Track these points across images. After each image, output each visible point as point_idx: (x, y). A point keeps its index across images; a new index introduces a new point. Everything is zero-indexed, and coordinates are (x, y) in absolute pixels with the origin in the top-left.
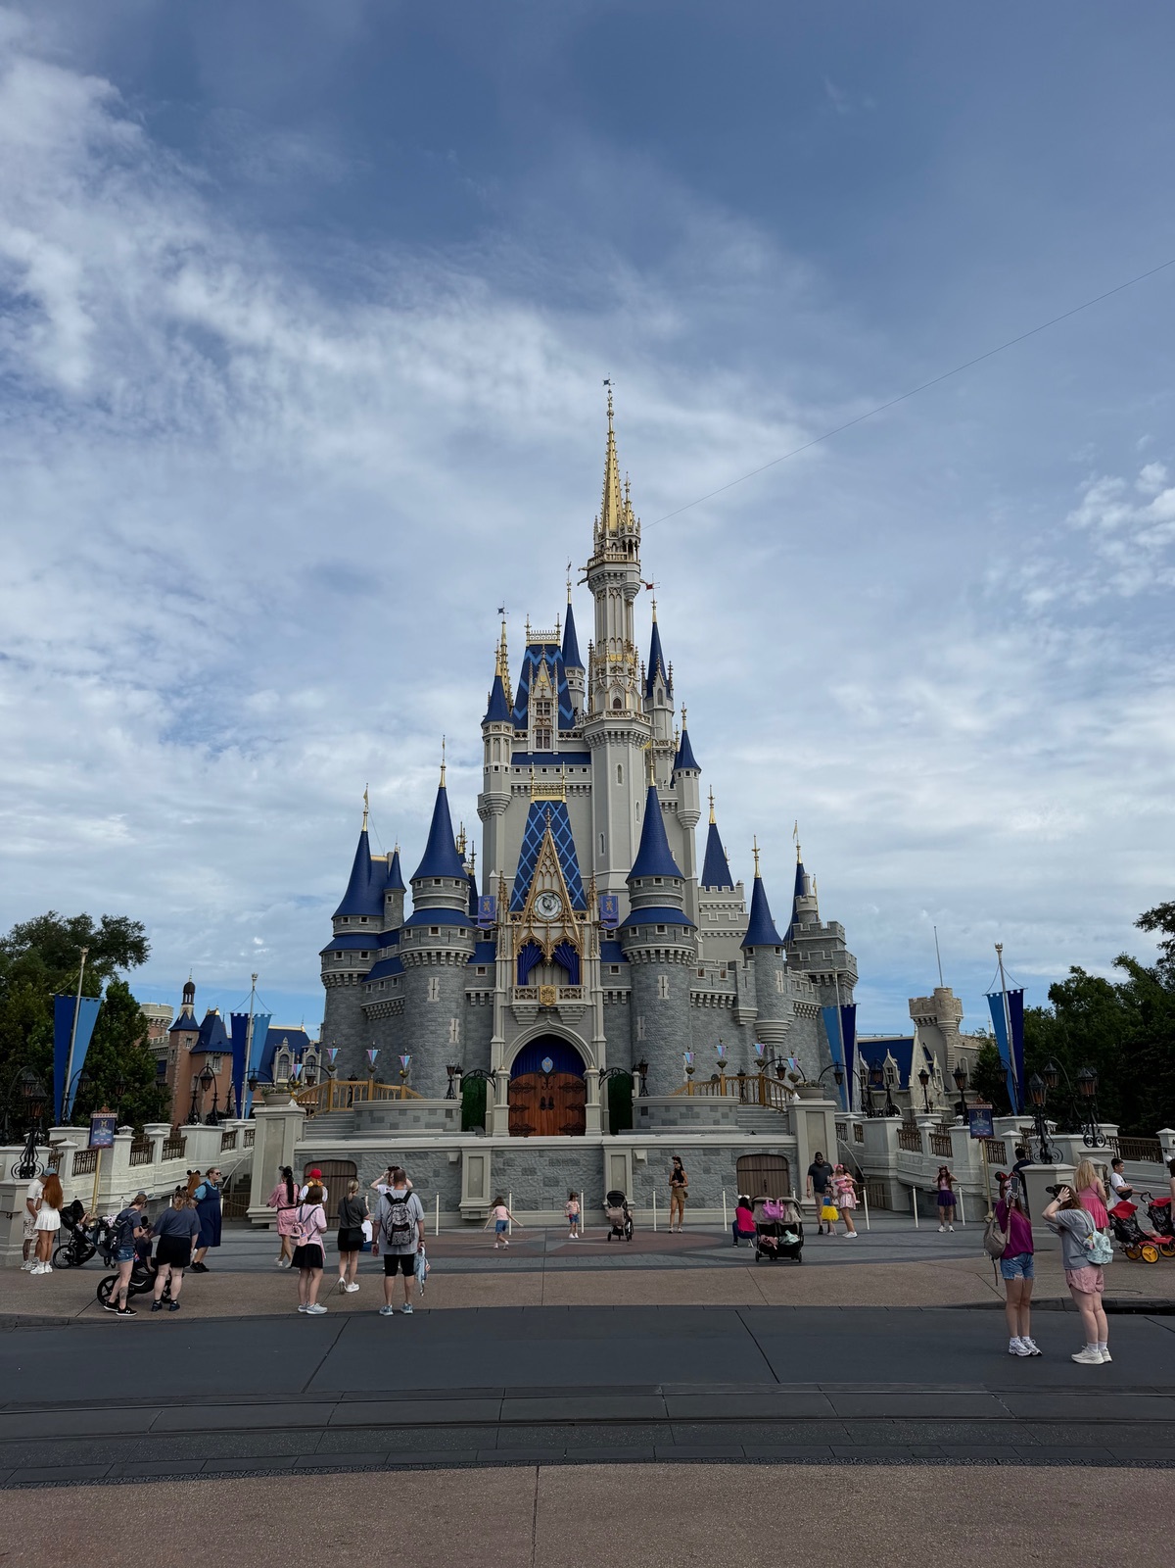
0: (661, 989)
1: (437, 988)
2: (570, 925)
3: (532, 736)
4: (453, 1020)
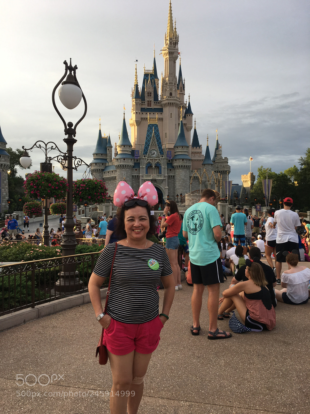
0: (182, 176)
2: (159, 159)
3: (146, 103)
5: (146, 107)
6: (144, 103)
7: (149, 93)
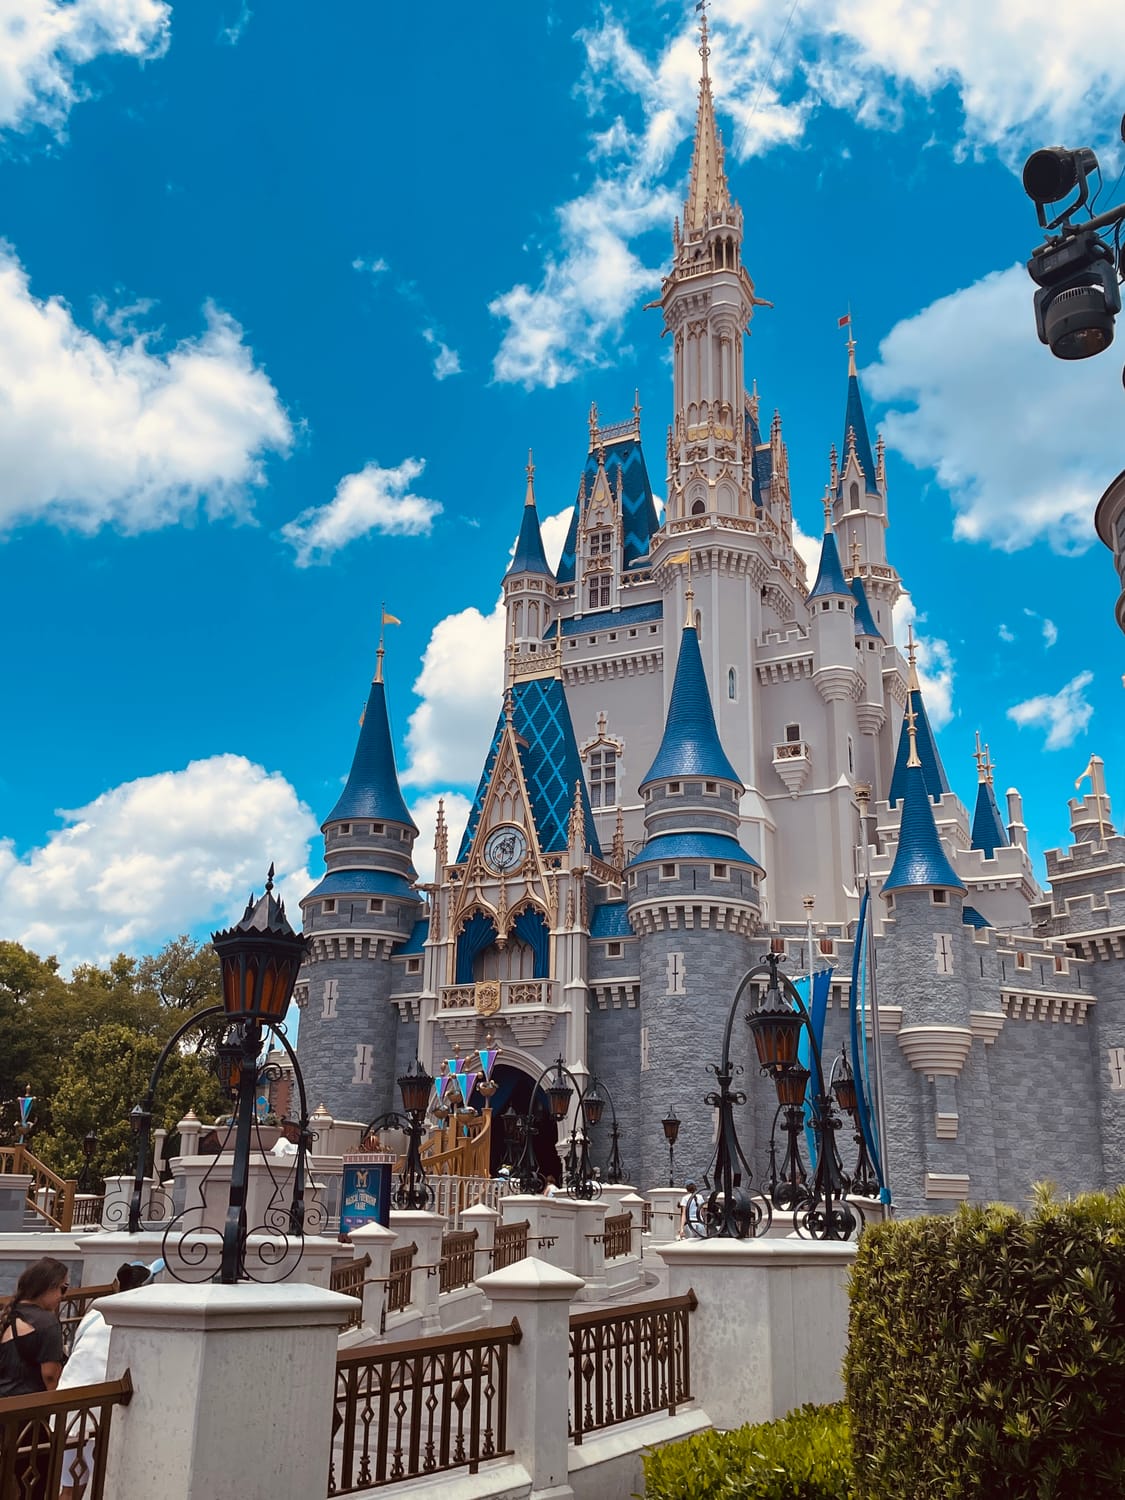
0: (671, 978)
1: (335, 995)
2: (537, 879)
3: (581, 592)
4: (360, 1047)
5: (580, 607)
6: (571, 591)
7: (597, 537)
